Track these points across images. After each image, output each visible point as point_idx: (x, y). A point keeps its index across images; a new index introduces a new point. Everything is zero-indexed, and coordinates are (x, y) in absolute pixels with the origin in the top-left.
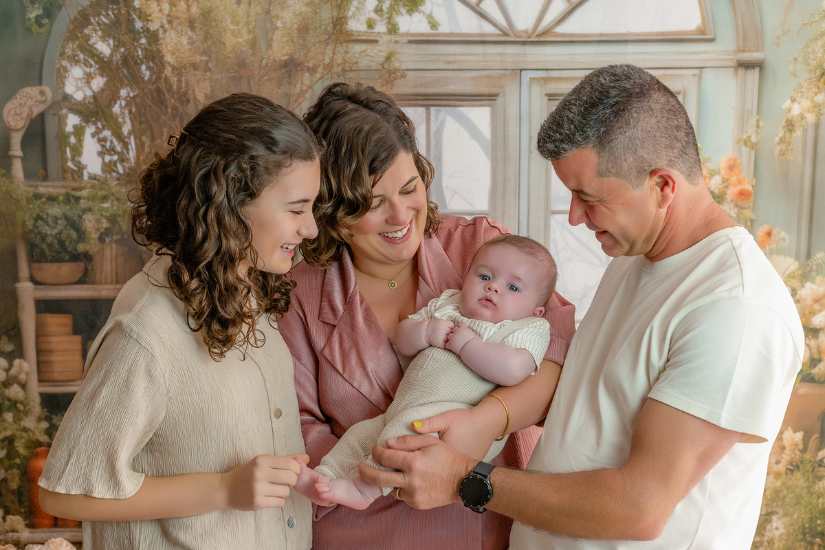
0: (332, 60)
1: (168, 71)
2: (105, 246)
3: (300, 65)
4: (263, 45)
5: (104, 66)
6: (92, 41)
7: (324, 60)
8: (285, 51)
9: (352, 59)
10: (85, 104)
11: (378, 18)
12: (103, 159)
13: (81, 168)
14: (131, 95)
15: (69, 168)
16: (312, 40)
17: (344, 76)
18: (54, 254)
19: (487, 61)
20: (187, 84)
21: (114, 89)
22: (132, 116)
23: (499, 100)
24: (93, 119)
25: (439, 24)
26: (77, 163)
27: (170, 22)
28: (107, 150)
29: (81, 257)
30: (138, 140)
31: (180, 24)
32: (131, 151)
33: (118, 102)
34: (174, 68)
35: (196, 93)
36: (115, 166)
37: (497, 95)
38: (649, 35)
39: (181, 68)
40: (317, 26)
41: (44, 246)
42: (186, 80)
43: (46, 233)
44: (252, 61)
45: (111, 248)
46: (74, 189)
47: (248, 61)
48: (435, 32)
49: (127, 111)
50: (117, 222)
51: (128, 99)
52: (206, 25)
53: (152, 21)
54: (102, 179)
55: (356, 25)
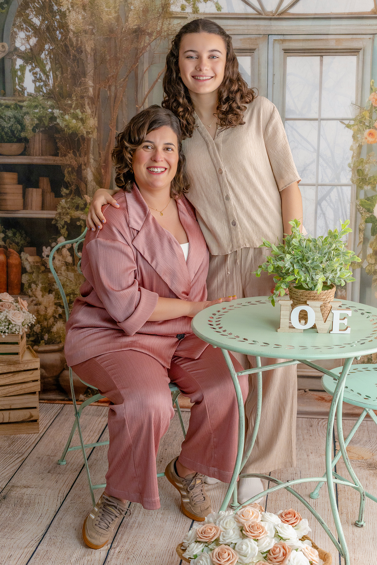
0: (161, 28)
1: (71, 35)
2: (36, 134)
3: (143, 31)
4: (123, 20)
5: (37, 31)
6: (30, 17)
7: (157, 28)
8: (135, 23)
9: (173, 28)
10: (26, 53)
11: (187, 4)
12: (35, 84)
13: (23, 89)
14: (51, 48)
15: (17, 89)
16: (150, 17)
17: (168, 38)
18: (8, 138)
19: (249, 30)
20: (81, 42)
21: (42, 44)
22: (51, 60)
23: (256, 52)
24: (30, 62)
25: (222, 8)
26: (21, 87)
27: (72, 6)
28: (37, 79)
29: (23, 140)
30: (54, 74)
31: (78, 7)
32: (50, 80)
33: (44, 52)
34: (74, 33)
35: (86, 47)
36: (42, 88)
37: (254, 50)
38: (344, 14)
39: (78, 33)
40: (153, 9)
41: (3, 133)
42: (81, 39)
43: (4, 126)
44: (117, 29)
45: (39, 135)
46: (20, 101)
47: (115, 29)
48: (219, 12)
49: (48, 57)
50: (42, 120)
51: (49, 50)
52: (92, 8)
53: (63, 6)
54: (34, 96)
55: (175, 8)
